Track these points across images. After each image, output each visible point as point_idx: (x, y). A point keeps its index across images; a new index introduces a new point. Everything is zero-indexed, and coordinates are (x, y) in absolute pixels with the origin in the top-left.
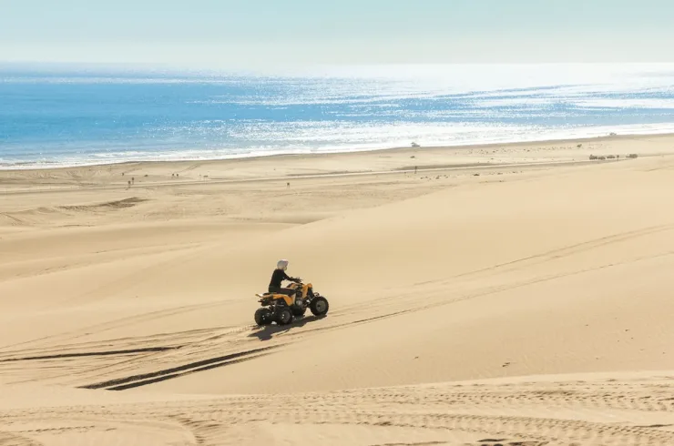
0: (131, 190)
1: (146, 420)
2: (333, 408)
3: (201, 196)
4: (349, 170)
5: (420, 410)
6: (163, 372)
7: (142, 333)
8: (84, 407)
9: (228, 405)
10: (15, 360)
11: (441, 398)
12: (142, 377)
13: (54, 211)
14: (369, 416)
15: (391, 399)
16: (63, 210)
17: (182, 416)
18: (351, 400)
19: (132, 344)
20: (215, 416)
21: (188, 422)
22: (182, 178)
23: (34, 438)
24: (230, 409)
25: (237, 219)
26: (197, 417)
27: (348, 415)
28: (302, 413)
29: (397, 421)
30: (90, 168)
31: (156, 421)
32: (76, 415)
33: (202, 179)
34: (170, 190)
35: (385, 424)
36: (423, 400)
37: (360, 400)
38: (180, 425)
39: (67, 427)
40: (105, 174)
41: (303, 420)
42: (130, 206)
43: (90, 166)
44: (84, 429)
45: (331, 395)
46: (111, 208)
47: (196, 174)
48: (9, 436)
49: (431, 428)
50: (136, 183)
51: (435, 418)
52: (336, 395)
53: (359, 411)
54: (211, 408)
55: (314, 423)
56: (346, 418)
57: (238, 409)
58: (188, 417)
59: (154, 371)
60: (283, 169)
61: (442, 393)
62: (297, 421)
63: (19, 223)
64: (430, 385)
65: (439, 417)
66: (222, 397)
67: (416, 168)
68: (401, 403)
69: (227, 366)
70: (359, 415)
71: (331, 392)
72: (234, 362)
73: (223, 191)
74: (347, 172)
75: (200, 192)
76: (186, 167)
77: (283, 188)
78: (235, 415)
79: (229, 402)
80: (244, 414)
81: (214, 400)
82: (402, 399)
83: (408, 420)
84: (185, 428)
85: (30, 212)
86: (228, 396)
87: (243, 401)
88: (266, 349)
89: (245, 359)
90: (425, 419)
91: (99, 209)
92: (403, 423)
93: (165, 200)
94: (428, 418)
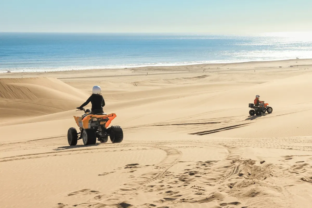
0: (204, 73)
1: (212, 145)
2: (272, 143)
3: (226, 75)
4: (275, 67)
5: (302, 145)
6: (215, 130)
7: (208, 118)
8: (192, 140)
9: (238, 141)
10: (169, 125)
11: (309, 141)
12: (208, 131)
13: (180, 79)
14: (285, 146)
15: (292, 141)
16: (183, 79)
17: (223, 144)
18: (278, 141)
19: (205, 121)
20: (234, 144)
21: (225, 146)
22: (221, 69)
23: (178, 149)
24: (239, 143)
25: (238, 82)
26: (228, 145)
27: (278, 145)
28: (263, 145)
29: (294, 148)
30: (192, 66)
31: (215, 145)
32: (190, 143)
33: (227, 69)
34: (217, 73)
35: (291, 149)
36: (303, 142)
37: (281, 141)
38: (223, 147)
39: (188, 146)
40: (197, 68)
41: (263, 147)
42: (204, 78)
43: (192, 65)
44: (193, 147)
45: (272, 139)
46: (198, 78)
47: (225, 68)
48: (170, 148)
49: (306, 151)
50: (206, 70)
51: (307, 147)
52: (273, 139)
53: (281, 145)
54: (232, 142)
55: (266, 148)
56: (277, 147)
57: (241, 142)
58: (225, 144)
59: (212, 130)
60: (253, 66)
61: (309, 139)
62: (261, 147)
63: (170, 83)
64: (305, 137)
65: (309, 147)
66: (236, 138)
67: (298, 66)
68: (295, 142)
69: (235, 129)
70: (281, 146)
71: (271, 138)
72: (237, 127)
73: (233, 73)
74: (274, 67)
75: (226, 73)
76: (222, 65)
77: (253, 72)
78: (240, 144)
79: (238, 140)
80: (243, 144)
81: (233, 140)
82: (296, 141)
83: (298, 148)
84: (225, 148)
85: (173, 79)
86: (238, 138)
87: (242, 140)
88: (247, 124)
89: (240, 127)
90: (304, 148)
91: (194, 78)
92: (296, 149)
93: (215, 76)
94: (305, 147)
